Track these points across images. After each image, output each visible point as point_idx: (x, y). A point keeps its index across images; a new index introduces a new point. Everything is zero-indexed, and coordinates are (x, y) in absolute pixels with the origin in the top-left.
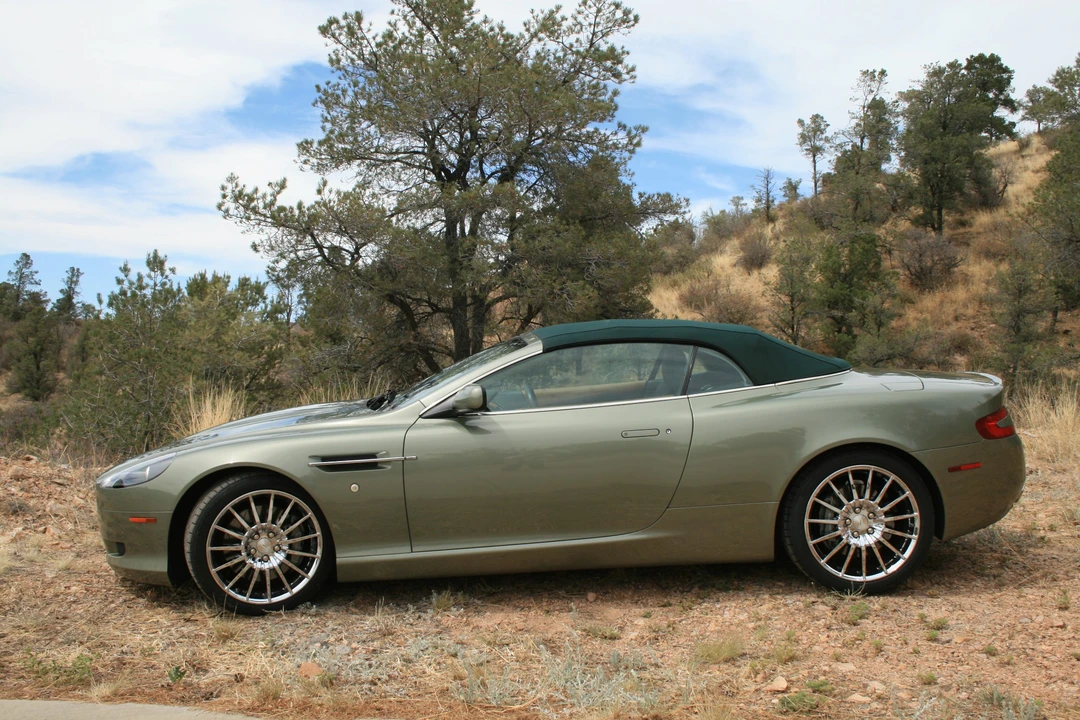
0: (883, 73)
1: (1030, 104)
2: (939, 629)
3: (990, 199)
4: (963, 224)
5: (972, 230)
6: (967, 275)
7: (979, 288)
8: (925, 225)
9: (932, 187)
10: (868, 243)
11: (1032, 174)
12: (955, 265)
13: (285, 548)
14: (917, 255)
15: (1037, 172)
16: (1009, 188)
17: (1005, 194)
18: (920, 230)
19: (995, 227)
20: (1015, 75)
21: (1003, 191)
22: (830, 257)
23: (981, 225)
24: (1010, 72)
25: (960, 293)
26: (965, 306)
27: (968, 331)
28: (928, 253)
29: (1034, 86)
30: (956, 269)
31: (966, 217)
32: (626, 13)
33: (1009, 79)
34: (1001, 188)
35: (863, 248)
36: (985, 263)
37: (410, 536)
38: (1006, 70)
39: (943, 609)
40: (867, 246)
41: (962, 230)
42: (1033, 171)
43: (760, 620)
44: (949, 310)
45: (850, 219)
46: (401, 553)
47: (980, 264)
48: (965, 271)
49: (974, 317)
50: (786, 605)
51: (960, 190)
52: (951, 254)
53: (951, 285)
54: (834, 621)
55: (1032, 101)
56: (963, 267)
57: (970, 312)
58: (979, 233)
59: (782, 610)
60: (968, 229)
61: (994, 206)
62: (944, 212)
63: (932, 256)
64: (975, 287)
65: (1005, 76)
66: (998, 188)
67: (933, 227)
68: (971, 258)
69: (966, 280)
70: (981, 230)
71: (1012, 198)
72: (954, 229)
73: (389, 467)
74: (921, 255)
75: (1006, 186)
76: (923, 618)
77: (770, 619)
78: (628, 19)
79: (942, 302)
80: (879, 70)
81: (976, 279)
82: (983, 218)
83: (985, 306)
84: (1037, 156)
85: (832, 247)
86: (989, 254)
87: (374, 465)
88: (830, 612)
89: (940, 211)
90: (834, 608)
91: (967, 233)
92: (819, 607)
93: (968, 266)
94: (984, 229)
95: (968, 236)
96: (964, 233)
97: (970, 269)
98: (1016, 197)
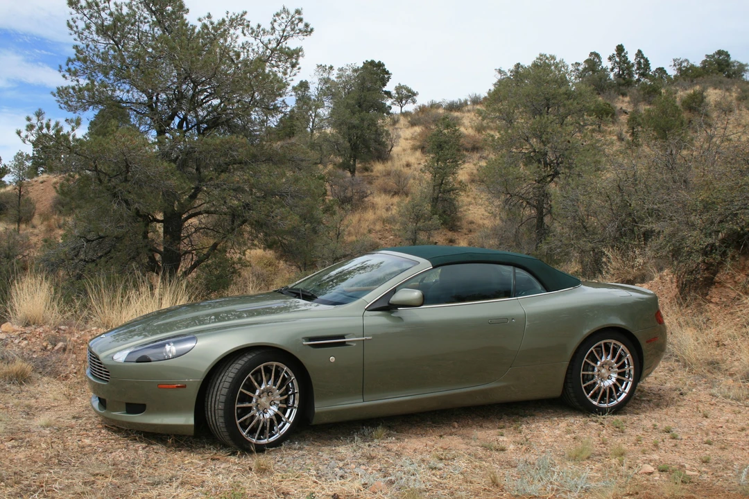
0: (331, 68)
1: (397, 95)
3: (383, 155)
4: (366, 169)
5: (372, 174)
6: (373, 204)
7: (382, 213)
8: (344, 169)
11: (406, 141)
12: (366, 197)
13: (278, 402)
14: (343, 189)
15: (407, 139)
16: (394, 149)
17: (391, 153)
18: (342, 172)
19: (388, 174)
20: (392, 77)
21: (391, 150)
23: (378, 171)
24: (389, 74)
25: (370, 215)
26: (374, 223)
27: (378, 240)
28: (350, 189)
29: (399, 84)
30: (366, 199)
31: (368, 165)
32: (307, 25)
33: (389, 78)
34: (389, 149)
36: (383, 196)
37: (363, 391)
38: (387, 73)
41: (366, 174)
44: (365, 225)
46: (356, 403)
47: (381, 197)
48: (372, 201)
49: (380, 231)
51: (368, 147)
52: (364, 189)
53: (365, 209)
55: (398, 94)
56: (370, 198)
57: (378, 227)
58: (377, 177)
60: (370, 173)
61: (385, 159)
62: (357, 161)
63: (352, 190)
64: (379, 212)
65: (386, 76)
66: (387, 148)
67: (350, 171)
68: (375, 192)
69: (374, 206)
70: (378, 175)
71: (395, 156)
72: (362, 173)
73: (355, 344)
74: (346, 189)
75: (392, 147)
78: (308, 31)
79: (360, 220)
80: (328, 65)
81: (379, 206)
82: (379, 167)
83: (387, 224)
84: (405, 129)
86: (385, 191)
87: (343, 344)
88: (601, 426)
89: (354, 161)
90: (601, 424)
91: (370, 176)
92: (592, 423)
93: (374, 197)
94: (381, 174)
95: (371, 178)
96: (368, 176)
97: (375, 200)
98: (398, 155)
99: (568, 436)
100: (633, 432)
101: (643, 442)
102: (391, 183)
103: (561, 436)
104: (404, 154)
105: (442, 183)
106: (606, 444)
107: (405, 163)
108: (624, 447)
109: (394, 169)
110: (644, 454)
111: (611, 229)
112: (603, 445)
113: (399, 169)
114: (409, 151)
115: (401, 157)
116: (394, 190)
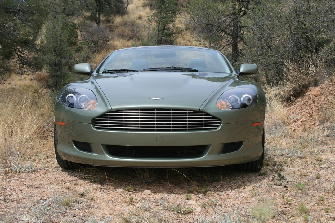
3: (121, 10)
4: (109, 21)
5: (113, 24)
6: (114, 46)
8: (92, 21)
10: (72, 27)
12: (108, 41)
17: (127, 9)
21: (127, 7)
23: (118, 22)
28: (96, 35)
30: (109, 43)
31: (110, 18)
34: (126, 6)
35: (70, 29)
36: (121, 40)
40: (72, 28)
41: (109, 24)
47: (119, 41)
48: (113, 44)
51: (109, 4)
52: (107, 36)
53: (107, 50)
56: (112, 42)
58: (117, 26)
60: (111, 24)
61: (123, 14)
62: (102, 15)
66: (124, 5)
67: (96, 22)
68: (115, 38)
69: (114, 48)
70: (118, 25)
71: (130, 11)
72: (105, 23)
75: (128, 4)
82: (118, 20)
86: (123, 36)
88: (285, 189)
89: (99, 14)
90: (285, 187)
91: (112, 26)
92: (277, 187)
93: (114, 41)
94: (120, 24)
95: (112, 27)
96: (110, 26)
97: (115, 43)
98: (132, 11)
99: (254, 199)
100: (315, 194)
101: (326, 202)
102: (128, 31)
103: (246, 198)
104: (138, 10)
105: (164, 29)
106: (290, 204)
107: (138, 16)
108: (308, 207)
110: (328, 212)
111: (290, 46)
112: (287, 206)
113: (133, 20)
114: (141, 8)
115: (135, 12)
116: (130, 35)
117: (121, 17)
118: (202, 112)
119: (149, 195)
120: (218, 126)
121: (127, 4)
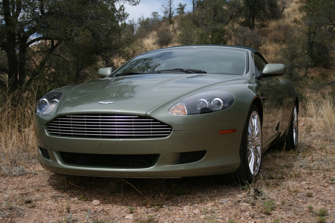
2: (323, 215)
3: (276, 14)
4: (263, 26)
5: (268, 29)
6: (266, 50)
8: (246, 26)
9: (250, 8)
10: (221, 33)
11: (295, 4)
12: (260, 46)
14: (243, 40)
16: (285, 10)
17: (283, 13)
18: (244, 28)
19: (279, 28)
22: (202, 39)
30: (261, 47)
31: (265, 23)
34: (281, 10)
35: (218, 35)
36: (274, 44)
39: (319, 203)
40: (220, 34)
41: (263, 29)
42: (296, 3)
43: (208, 213)
45: (212, 21)
47: (272, 45)
48: (265, 48)
50: (221, 203)
51: (263, 9)
52: (259, 40)
54: (255, 213)
56: (264, 46)
58: (271, 31)
59: (220, 206)
60: (266, 29)
61: (278, 18)
62: (255, 19)
63: (250, 41)
64: (269, 56)
66: (280, 9)
67: (250, 27)
68: (268, 42)
70: (272, 29)
71: (286, 15)
72: (259, 28)
74: (244, 40)
76: (311, 209)
77: (214, 212)
81: (271, 52)
82: (273, 24)
85: (203, 34)
86: (276, 40)
89: (253, 19)
91: (266, 30)
93: (266, 46)
94: (274, 28)
95: (266, 32)
96: (264, 30)
97: (268, 47)
98: (288, 14)
102: (281, 35)
104: (294, 14)
107: (293, 19)
109: (285, 24)
113: (288, 24)
114: (297, 11)
115: (292, 15)
116: (283, 39)
117: (277, 21)
118: (150, 118)
119: (97, 205)
120: (169, 133)
121: (282, 8)
